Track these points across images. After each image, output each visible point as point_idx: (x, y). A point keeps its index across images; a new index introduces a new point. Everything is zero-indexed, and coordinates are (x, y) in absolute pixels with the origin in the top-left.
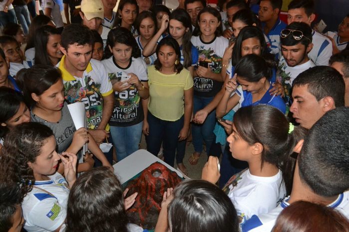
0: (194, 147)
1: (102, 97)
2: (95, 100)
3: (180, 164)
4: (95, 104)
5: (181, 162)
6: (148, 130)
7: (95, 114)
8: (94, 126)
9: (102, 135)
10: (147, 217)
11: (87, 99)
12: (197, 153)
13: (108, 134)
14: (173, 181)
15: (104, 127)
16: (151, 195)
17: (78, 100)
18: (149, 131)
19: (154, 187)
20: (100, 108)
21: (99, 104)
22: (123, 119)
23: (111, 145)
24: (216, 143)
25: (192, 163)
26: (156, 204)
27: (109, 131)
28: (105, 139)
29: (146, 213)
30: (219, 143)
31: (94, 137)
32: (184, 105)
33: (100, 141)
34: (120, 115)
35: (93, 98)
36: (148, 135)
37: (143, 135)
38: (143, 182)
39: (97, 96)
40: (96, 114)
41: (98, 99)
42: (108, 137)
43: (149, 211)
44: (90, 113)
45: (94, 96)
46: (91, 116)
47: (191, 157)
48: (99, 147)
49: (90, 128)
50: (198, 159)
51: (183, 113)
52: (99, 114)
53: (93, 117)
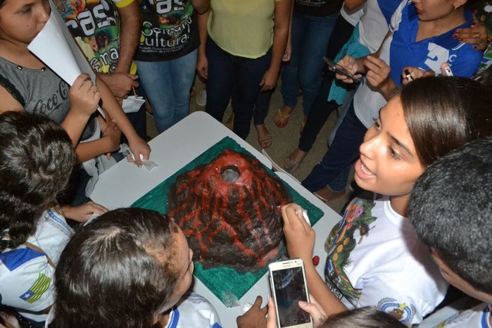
0: (284, 97)
1: (117, 9)
2: (103, 15)
3: (260, 126)
4: (105, 23)
5: (262, 123)
6: (206, 70)
7: (106, 42)
8: (108, 66)
9: (125, 82)
10: (213, 247)
11: (87, 14)
12: (288, 108)
13: (136, 80)
14: (259, 188)
15: (127, 67)
16: (218, 211)
17: (70, 16)
18: (208, 72)
19: (226, 200)
20: (114, 30)
21: (112, 23)
22: (167, 47)
23: (141, 100)
24: (329, 100)
25: (279, 125)
26: (228, 226)
27: (137, 74)
28: (132, 89)
29: (211, 241)
30: (333, 101)
31: (112, 88)
32: (274, 28)
33: (122, 94)
34: (162, 40)
35: (100, 11)
36: (206, 78)
37: (197, 77)
38: (205, 190)
39: (107, 8)
40: (109, 43)
41: (109, 13)
42: (137, 85)
43: (214, 238)
44: (97, 43)
45: (100, 7)
46: (100, 47)
47: (277, 113)
48: (120, 106)
49: (100, 71)
50: (288, 118)
51: (272, 42)
52: (115, 44)
53: (103, 50)
